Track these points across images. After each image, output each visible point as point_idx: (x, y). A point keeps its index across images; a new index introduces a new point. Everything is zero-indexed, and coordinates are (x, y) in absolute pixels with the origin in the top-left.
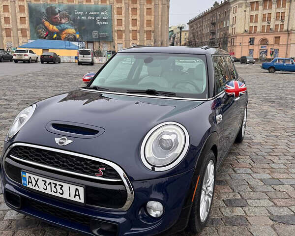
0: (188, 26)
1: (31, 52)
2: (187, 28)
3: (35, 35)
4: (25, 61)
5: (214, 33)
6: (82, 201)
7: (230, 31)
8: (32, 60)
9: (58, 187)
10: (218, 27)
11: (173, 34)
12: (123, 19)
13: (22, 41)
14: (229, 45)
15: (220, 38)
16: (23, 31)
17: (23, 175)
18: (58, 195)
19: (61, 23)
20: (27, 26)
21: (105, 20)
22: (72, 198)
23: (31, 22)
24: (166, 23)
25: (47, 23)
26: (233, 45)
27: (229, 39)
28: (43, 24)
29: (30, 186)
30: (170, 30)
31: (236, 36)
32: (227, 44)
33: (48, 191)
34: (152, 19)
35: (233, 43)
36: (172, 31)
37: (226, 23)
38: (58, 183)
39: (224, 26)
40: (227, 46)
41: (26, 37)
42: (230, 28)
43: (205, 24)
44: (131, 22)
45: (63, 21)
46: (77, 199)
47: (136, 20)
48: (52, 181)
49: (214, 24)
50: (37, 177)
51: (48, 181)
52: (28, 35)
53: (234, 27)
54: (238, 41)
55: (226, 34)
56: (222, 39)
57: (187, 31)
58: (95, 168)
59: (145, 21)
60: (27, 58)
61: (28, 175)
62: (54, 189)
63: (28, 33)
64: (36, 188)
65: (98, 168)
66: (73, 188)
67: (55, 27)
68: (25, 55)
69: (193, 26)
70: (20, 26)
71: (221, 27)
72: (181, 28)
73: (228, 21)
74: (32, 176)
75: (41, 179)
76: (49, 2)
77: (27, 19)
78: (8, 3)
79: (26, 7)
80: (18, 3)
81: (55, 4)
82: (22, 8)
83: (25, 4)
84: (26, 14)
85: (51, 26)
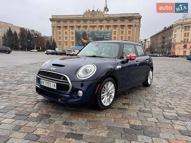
0: (150, 39)
1: (74, 51)
2: (150, 40)
3: (77, 44)
4: (71, 55)
5: (164, 43)
6: (56, 88)
7: (173, 41)
8: (74, 55)
9: (49, 84)
10: (166, 39)
11: (142, 43)
12: (117, 36)
13: (71, 47)
14: (172, 48)
15: (167, 45)
16: (73, 43)
17: (40, 80)
18: (49, 87)
19: (88, 39)
20: (74, 40)
21: (108, 37)
22: (53, 88)
23: (76, 38)
24: (138, 38)
25: (83, 39)
26: (174, 48)
27: (172, 46)
28: (81, 39)
29: (42, 84)
30: (140, 41)
31: (176, 44)
32: (171, 48)
33: (47, 86)
34: (131, 36)
35: (174, 47)
36: (142, 42)
37: (171, 37)
38: (49, 82)
39: (170, 39)
40: (171, 49)
41: (73, 45)
42: (173, 40)
43: (159, 38)
44: (120, 38)
45: (89, 38)
46: (54, 88)
47: (123, 37)
48: (48, 82)
49: (164, 38)
50: (44, 81)
51: (47, 82)
52: (74, 45)
53: (175, 39)
54: (177, 46)
55: (170, 43)
56: (168, 46)
57: (149, 42)
58: (60, 77)
59: (127, 37)
60: (72, 54)
61: (42, 80)
62: (48, 85)
63: (74, 43)
64: (44, 85)
65: (61, 77)
66: (53, 83)
67: (86, 41)
68: (71, 53)
69: (153, 39)
70: (71, 41)
71: (168, 39)
72: (145, 40)
73: (172, 37)
74: (43, 80)
75: (45, 81)
76: (84, 30)
77: (74, 37)
78: (67, 31)
79: (74, 32)
80: (71, 31)
81: (86, 31)
82: (72, 33)
83: (74, 31)
84: (74, 36)
85: (84, 40)
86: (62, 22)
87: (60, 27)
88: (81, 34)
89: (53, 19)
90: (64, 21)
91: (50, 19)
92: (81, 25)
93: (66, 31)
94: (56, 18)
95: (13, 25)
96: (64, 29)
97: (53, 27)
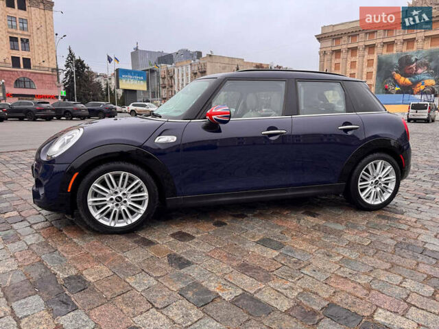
19: (416, 74)
20: (373, 81)
23: (378, 76)
45: (420, 71)
67: (407, 80)
76: (404, 50)
77: (375, 73)
78: (357, 59)
79: (375, 61)
80: (367, 57)
81: (410, 52)
82: (370, 62)
83: (375, 57)
84: (374, 69)
85: (403, 78)
86: (345, 38)
87: (338, 52)
88: (396, 61)
89: (323, 36)
90: (349, 36)
91: (316, 36)
92: (398, 38)
93: (353, 59)
94: (331, 31)
95: (245, 61)
96: (349, 56)
97: (323, 54)
